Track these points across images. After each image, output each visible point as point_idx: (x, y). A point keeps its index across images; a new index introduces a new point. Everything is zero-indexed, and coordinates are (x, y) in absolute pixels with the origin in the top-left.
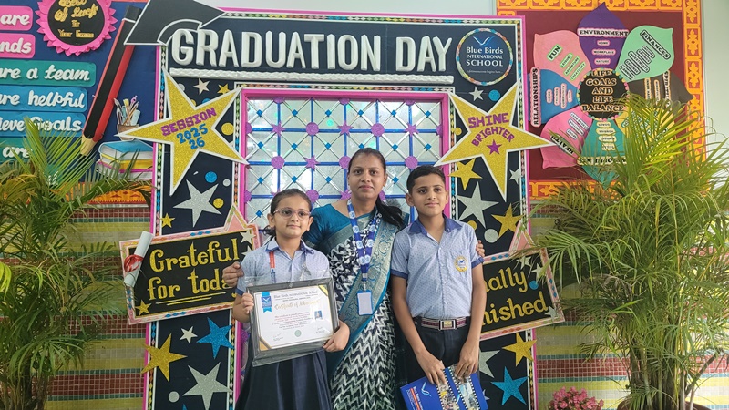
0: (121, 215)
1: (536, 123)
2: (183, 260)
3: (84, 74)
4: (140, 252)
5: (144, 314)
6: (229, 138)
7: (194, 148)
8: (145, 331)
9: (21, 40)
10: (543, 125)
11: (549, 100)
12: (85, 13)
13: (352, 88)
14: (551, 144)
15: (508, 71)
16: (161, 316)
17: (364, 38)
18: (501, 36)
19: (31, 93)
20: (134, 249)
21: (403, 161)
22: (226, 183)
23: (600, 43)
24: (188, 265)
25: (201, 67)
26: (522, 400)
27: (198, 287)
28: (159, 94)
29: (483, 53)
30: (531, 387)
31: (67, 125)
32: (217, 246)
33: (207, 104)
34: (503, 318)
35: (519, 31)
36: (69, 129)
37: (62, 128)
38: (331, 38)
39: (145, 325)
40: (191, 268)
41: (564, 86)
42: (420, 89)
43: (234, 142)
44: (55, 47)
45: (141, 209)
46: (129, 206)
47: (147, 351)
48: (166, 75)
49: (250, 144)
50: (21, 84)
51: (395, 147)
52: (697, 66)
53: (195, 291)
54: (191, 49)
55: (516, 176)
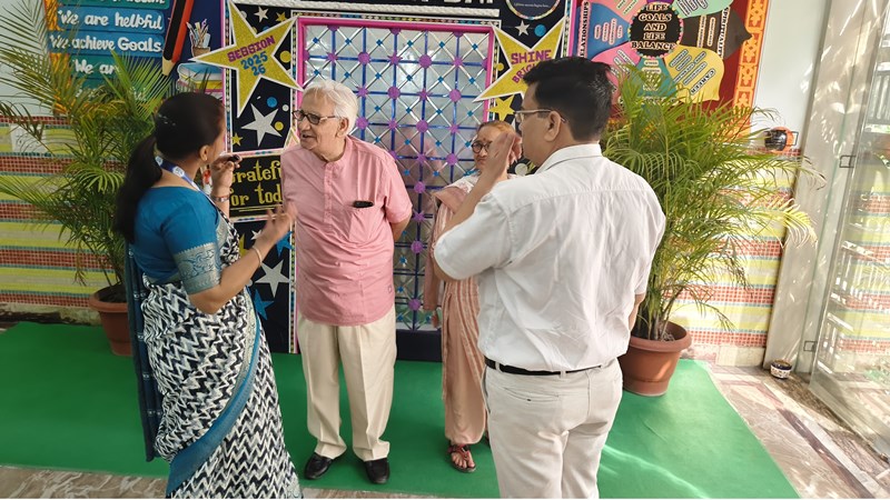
2: (251, 174)
6: (287, 66)
11: (597, 36)
13: (401, 19)
15: (556, 4)
19: (117, 14)
21: (448, 93)
22: (285, 108)
24: (254, 179)
27: (264, 198)
28: (224, 21)
31: (150, 46)
33: (267, 32)
36: (151, 50)
37: (145, 48)
40: (257, 182)
41: (614, 21)
42: (466, 22)
43: (291, 70)
48: (229, 2)
50: (109, 5)
51: (441, 79)
52: (762, 3)
53: (261, 202)
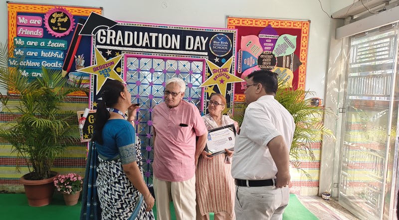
0: (77, 101)
1: (239, 72)
3: (63, 45)
4: (85, 116)
5: (86, 138)
6: (119, 73)
7: (105, 77)
8: (87, 145)
9: (38, 30)
10: (242, 73)
11: (245, 63)
12: (63, 20)
13: (168, 55)
14: (244, 81)
15: (229, 51)
17: (173, 36)
18: (228, 37)
19: (42, 51)
20: (83, 114)
23: (267, 41)
25: (108, 45)
28: (92, 55)
29: (220, 44)
31: (56, 65)
33: (111, 60)
35: (235, 35)
36: (57, 66)
37: (54, 66)
38: (160, 35)
39: (87, 142)
41: (251, 58)
42: (195, 57)
43: (121, 75)
44: (51, 34)
45: (85, 99)
46: (81, 97)
48: (95, 48)
49: (127, 75)
50: (39, 48)
52: (305, 51)
54: (105, 38)
55: (229, 92)
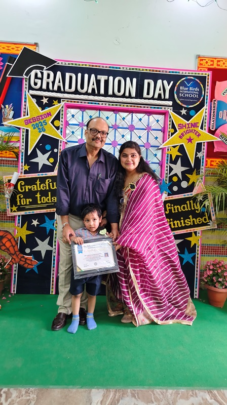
0: (4, 163)
1: (212, 128)
2: (34, 187)
4: (13, 182)
5: (15, 211)
6: (58, 128)
7: (40, 132)
8: (14, 220)
10: (216, 130)
11: (220, 117)
13: (120, 105)
14: (220, 140)
15: (201, 100)
16: (23, 213)
17: (128, 79)
18: (199, 82)
20: (11, 180)
21: (143, 144)
22: (56, 150)
24: (36, 189)
25: (44, 90)
26: (193, 264)
27: (41, 200)
28: (23, 103)
29: (189, 90)
30: (197, 258)
32: (50, 181)
33: (47, 110)
34: (186, 224)
35: (208, 79)
38: (111, 78)
39: (15, 217)
40: (37, 191)
42: (154, 108)
43: (60, 130)
45: (14, 161)
46: (8, 159)
47: (15, 229)
48: (27, 94)
49: (67, 132)
51: (140, 137)
53: (39, 202)
54: (40, 81)
55: (200, 155)
